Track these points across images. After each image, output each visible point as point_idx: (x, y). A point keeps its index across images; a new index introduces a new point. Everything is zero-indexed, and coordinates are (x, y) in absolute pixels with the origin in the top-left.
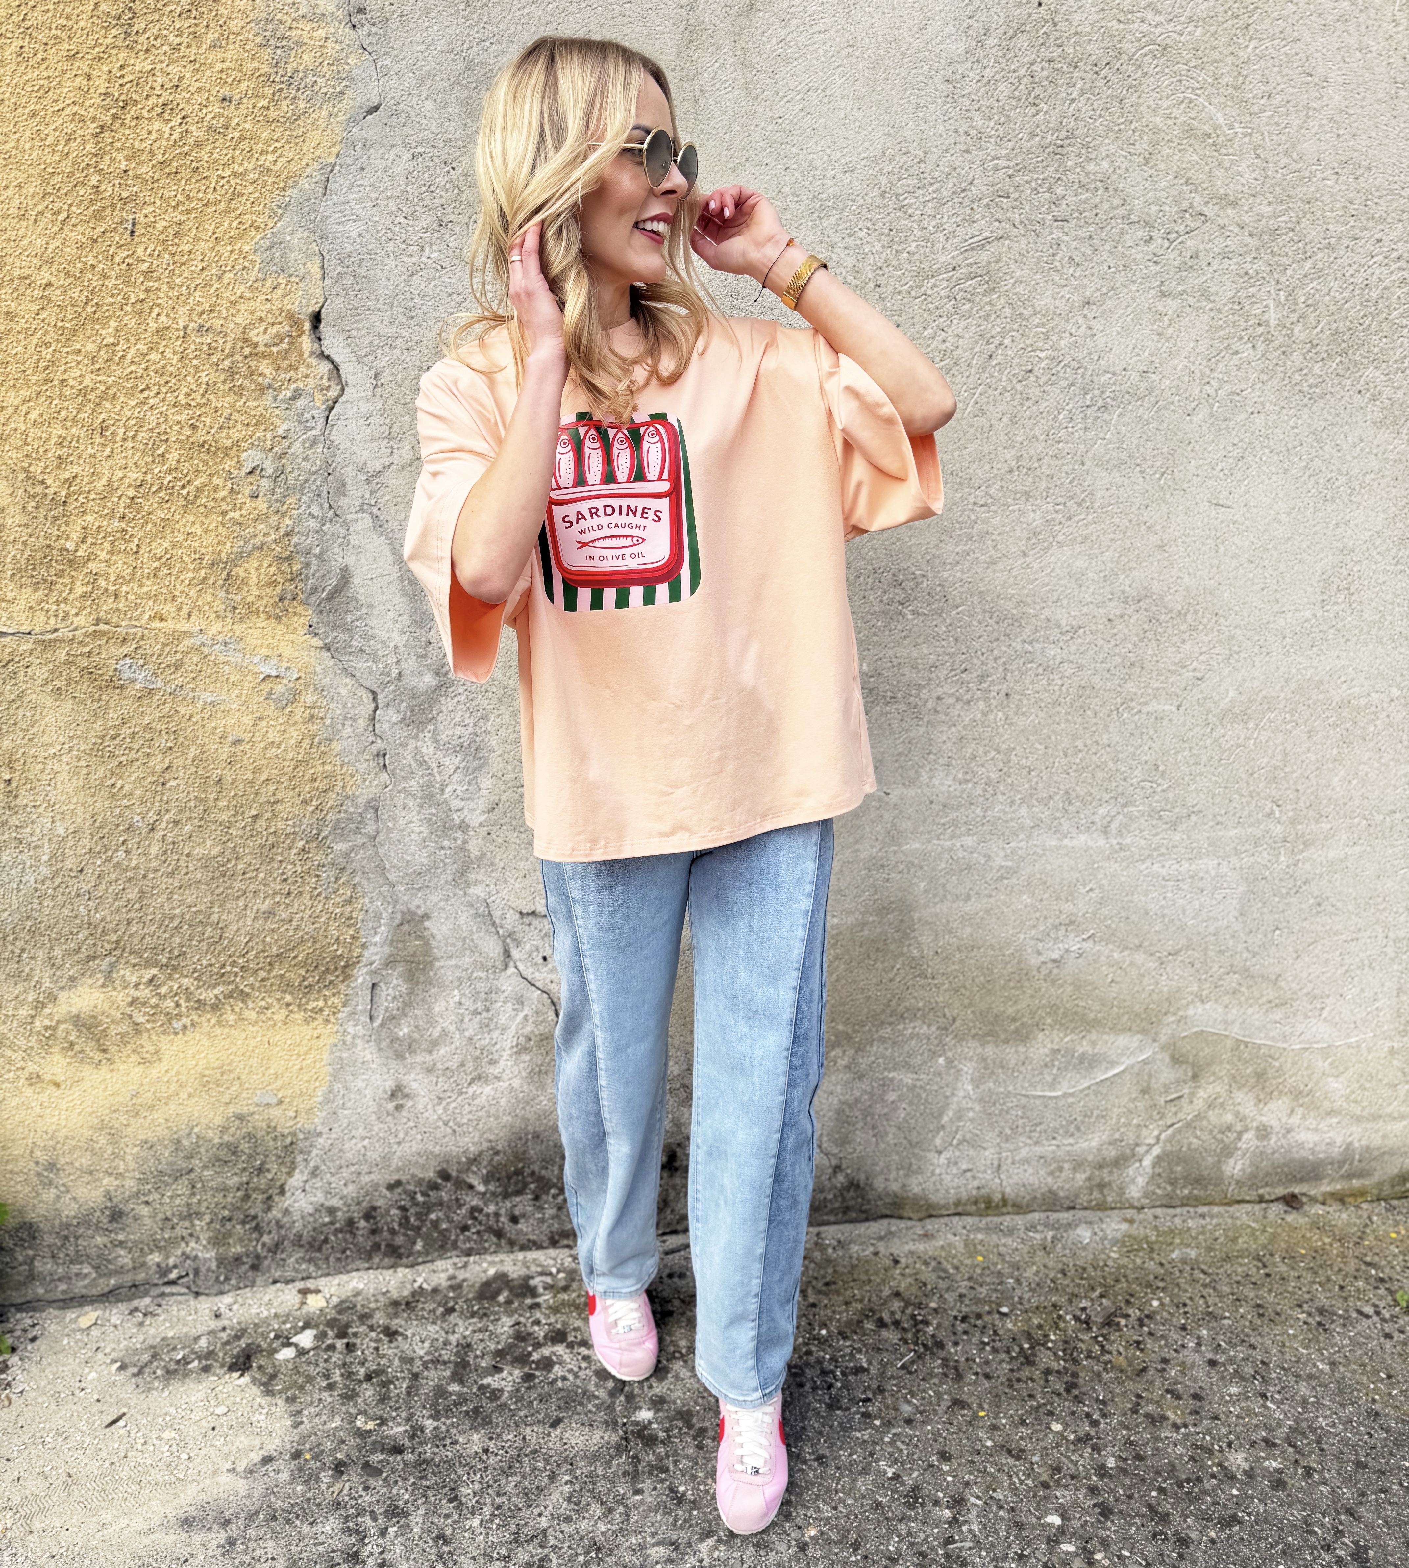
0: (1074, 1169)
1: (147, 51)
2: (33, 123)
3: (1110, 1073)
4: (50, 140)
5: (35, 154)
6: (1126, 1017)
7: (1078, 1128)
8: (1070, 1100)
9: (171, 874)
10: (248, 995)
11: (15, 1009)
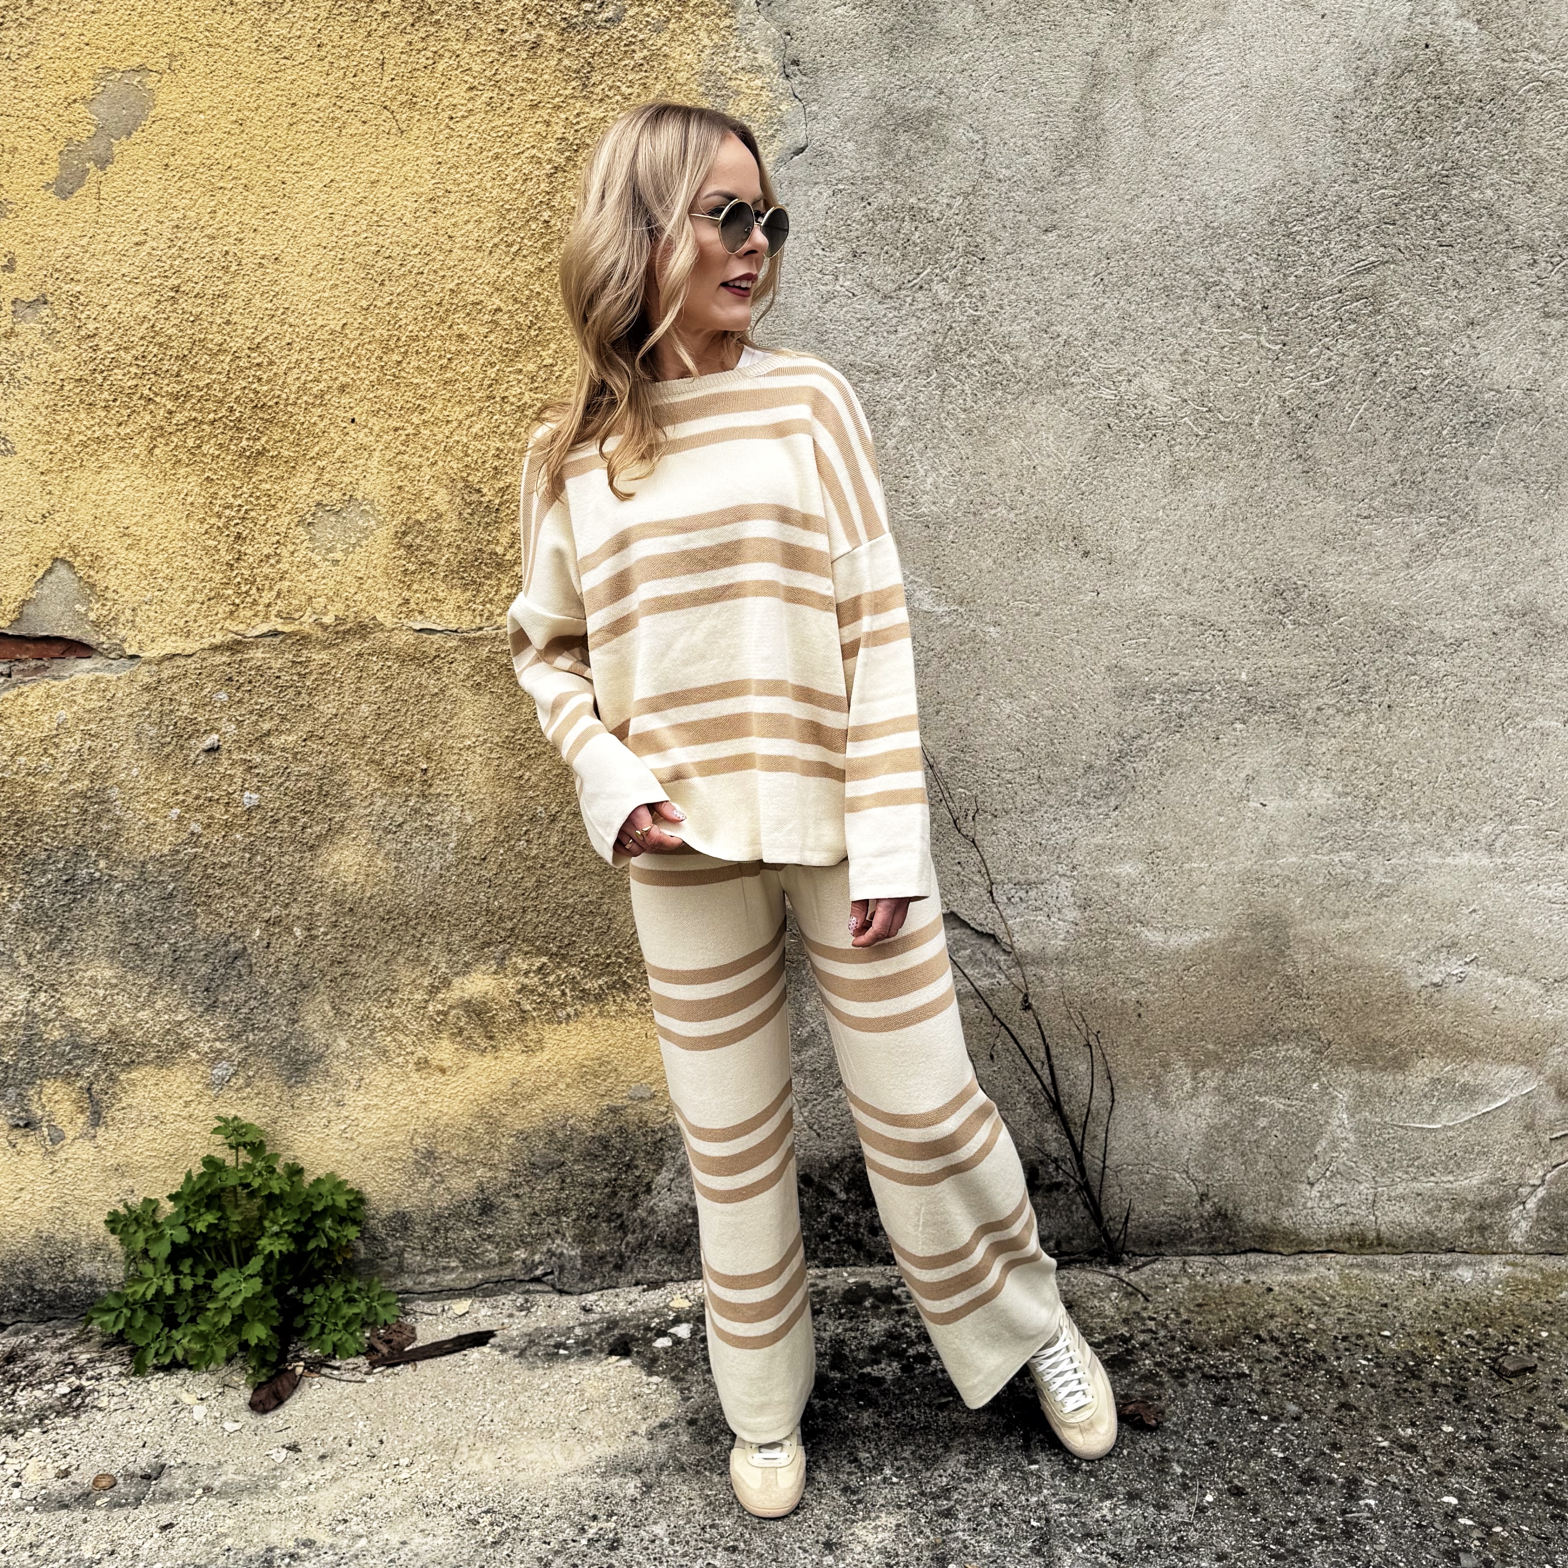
0: (1454, 1209)
1: (601, 100)
2: (495, 164)
3: (1494, 1106)
4: (509, 180)
5: (495, 193)
6: (1510, 1046)
7: (1458, 1165)
8: (1450, 1134)
9: (567, 865)
10: (629, 986)
11: (411, 993)
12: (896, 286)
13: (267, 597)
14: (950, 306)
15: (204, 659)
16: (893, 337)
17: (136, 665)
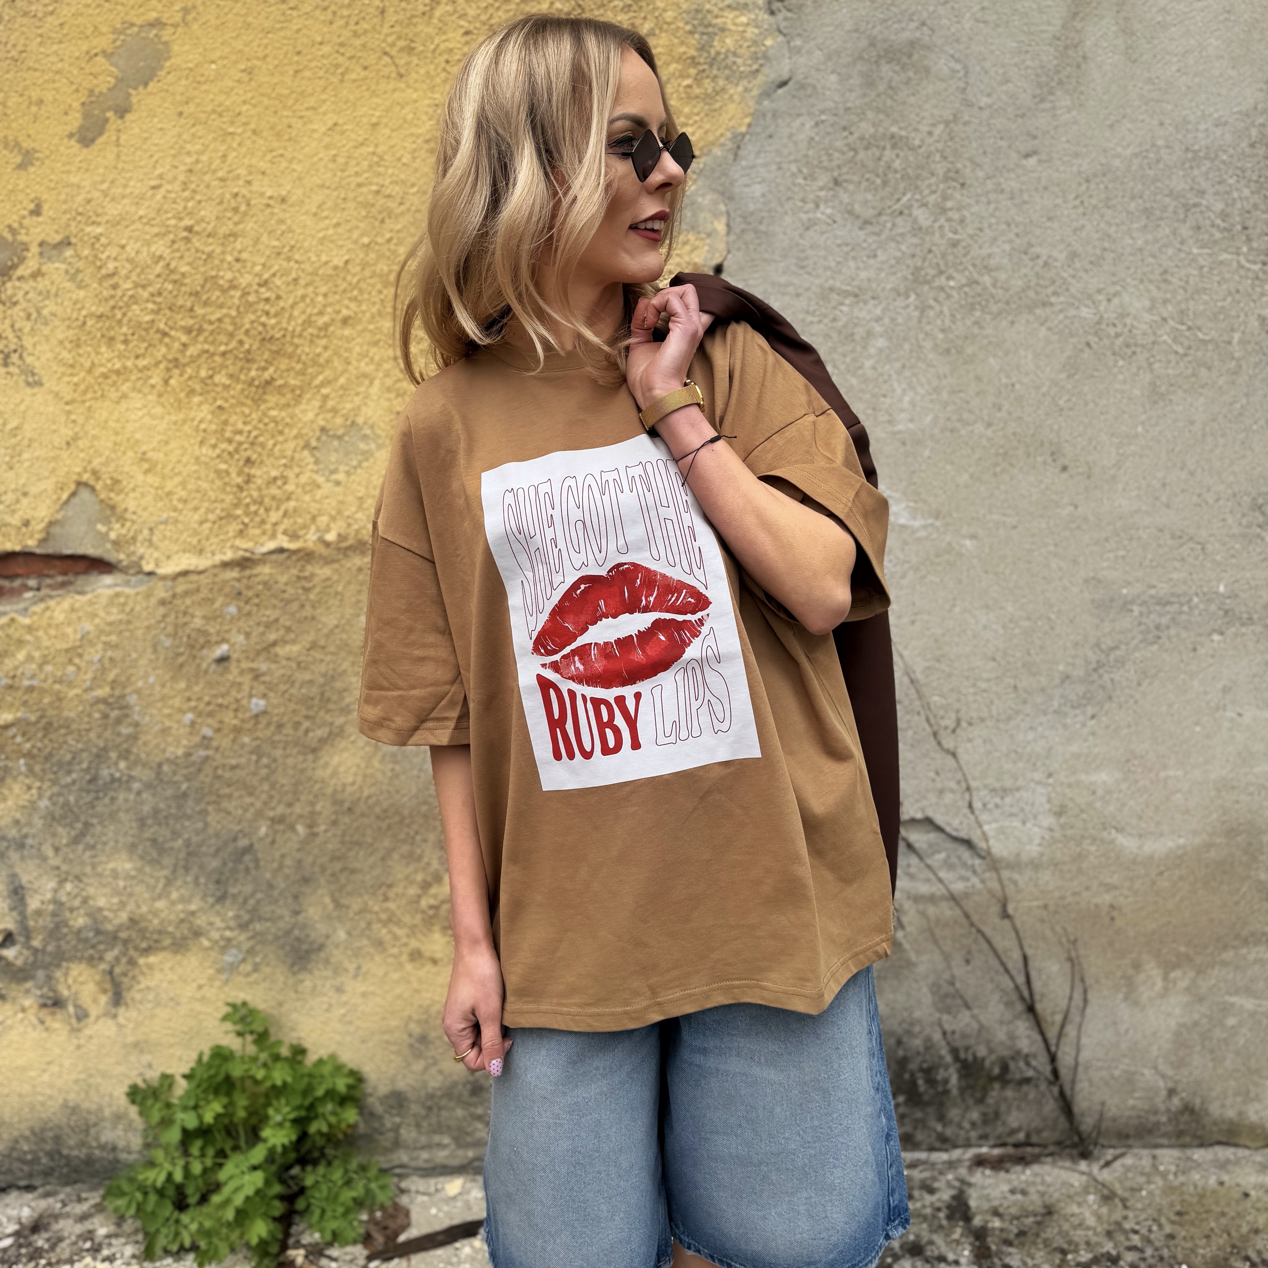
11: (405, 888)
12: (876, 212)
13: (274, 516)
14: (929, 231)
15: (215, 575)
16: (872, 261)
17: (153, 581)
